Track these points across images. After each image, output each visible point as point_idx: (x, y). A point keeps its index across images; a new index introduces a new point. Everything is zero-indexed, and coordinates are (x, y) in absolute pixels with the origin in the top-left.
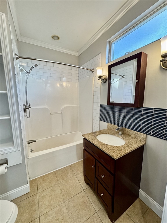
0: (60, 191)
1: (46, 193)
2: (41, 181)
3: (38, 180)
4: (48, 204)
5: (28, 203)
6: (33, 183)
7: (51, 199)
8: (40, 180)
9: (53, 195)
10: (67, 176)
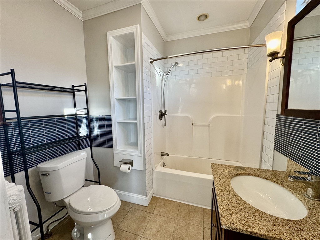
0: (173, 229)
1: (159, 219)
2: (162, 204)
3: (160, 200)
4: (154, 232)
5: (141, 215)
6: (154, 199)
7: (159, 229)
8: (161, 202)
9: (164, 228)
10: (192, 219)
